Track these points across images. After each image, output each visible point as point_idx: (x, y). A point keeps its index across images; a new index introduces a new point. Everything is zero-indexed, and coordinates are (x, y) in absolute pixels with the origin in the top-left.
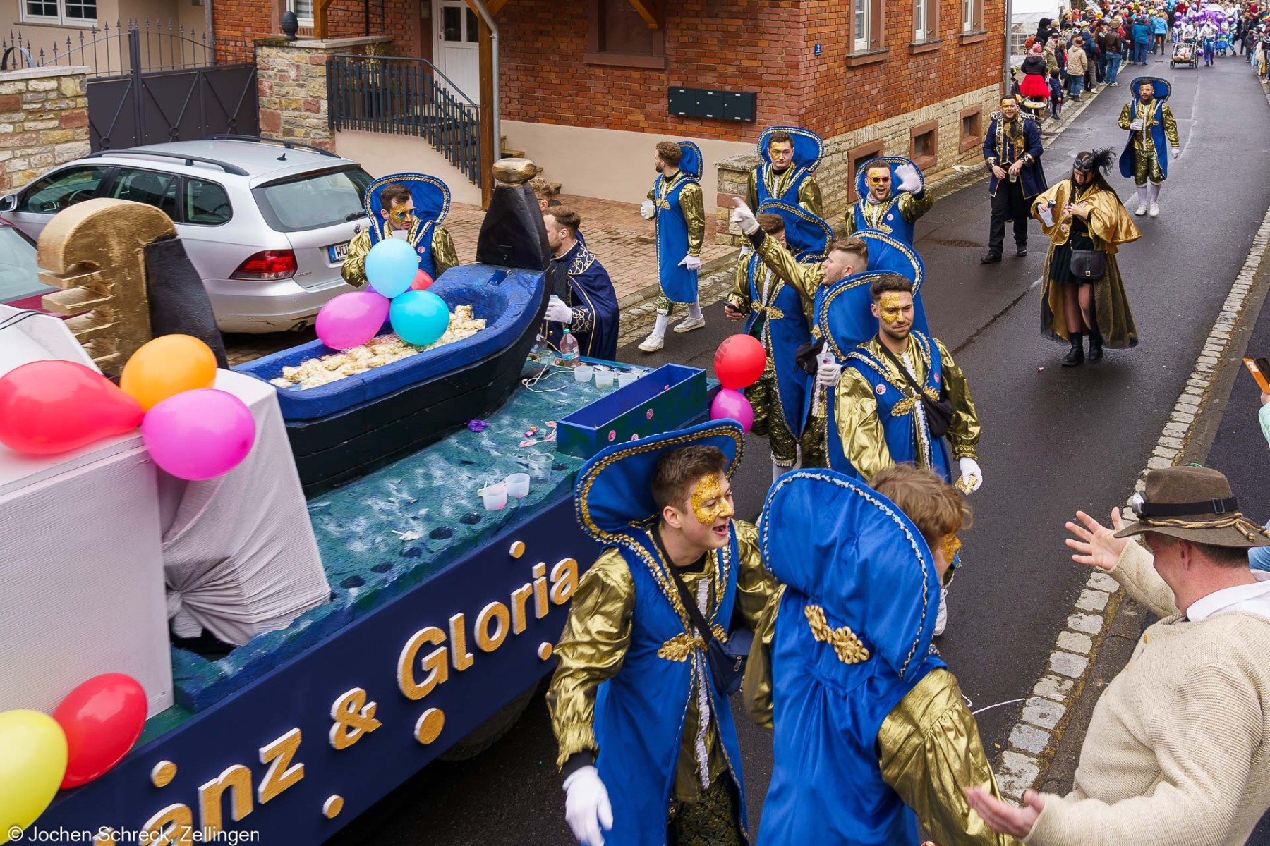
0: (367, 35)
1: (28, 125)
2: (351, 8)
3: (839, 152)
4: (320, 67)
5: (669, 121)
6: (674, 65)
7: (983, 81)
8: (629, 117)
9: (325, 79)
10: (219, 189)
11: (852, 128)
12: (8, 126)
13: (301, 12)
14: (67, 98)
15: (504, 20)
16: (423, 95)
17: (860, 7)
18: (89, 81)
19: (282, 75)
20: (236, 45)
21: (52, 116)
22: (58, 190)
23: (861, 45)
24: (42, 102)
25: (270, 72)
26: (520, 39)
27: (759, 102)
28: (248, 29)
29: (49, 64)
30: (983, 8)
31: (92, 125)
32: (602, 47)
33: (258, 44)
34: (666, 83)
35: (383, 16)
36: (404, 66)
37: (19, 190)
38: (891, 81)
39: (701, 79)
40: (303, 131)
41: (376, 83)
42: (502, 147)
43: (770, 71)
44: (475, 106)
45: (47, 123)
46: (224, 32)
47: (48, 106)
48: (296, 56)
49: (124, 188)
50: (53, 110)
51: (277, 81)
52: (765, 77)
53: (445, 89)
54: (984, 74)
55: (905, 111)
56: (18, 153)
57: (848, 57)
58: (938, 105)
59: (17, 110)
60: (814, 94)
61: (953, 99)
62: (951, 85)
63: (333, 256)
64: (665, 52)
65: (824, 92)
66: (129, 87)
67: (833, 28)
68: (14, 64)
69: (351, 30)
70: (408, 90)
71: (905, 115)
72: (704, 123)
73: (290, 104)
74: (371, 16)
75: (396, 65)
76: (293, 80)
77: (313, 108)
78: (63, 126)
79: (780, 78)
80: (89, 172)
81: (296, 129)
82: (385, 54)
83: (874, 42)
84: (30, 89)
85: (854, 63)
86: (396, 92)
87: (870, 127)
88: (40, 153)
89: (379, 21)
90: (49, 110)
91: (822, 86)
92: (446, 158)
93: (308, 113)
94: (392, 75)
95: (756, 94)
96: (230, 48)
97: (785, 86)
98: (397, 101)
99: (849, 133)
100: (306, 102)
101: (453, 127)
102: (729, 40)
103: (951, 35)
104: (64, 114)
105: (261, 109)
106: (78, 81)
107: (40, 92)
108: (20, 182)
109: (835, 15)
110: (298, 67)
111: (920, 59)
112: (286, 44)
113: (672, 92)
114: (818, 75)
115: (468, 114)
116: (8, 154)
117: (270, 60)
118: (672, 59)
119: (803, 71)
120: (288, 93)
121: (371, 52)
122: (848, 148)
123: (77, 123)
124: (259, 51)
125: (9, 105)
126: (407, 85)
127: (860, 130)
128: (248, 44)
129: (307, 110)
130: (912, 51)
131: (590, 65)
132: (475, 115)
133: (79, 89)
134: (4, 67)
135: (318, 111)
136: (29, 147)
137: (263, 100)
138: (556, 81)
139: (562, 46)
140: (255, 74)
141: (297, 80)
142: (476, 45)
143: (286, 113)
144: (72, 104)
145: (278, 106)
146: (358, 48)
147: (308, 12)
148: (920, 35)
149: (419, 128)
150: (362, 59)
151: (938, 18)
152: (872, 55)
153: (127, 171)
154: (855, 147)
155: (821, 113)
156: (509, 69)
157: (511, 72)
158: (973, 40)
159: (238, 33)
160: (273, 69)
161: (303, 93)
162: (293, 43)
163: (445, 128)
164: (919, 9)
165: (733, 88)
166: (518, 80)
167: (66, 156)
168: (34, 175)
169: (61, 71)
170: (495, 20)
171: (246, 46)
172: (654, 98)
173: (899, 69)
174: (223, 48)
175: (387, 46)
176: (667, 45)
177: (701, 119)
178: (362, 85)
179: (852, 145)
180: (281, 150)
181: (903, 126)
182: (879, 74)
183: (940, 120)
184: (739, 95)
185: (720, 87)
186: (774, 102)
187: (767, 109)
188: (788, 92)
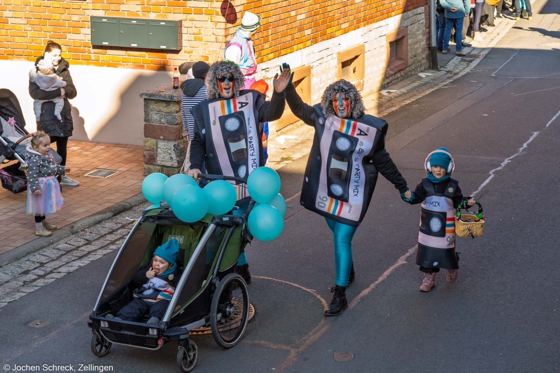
34: (88, 12)
55: (332, 36)
58: (364, 30)
61: (378, 24)
71: (331, 40)
72: (129, 53)
79: (205, 4)
113: (95, 22)
177: (125, 48)
181: (330, 52)
183: (365, 45)
184: (164, 23)
185: (144, 15)
186: (200, 30)
187: (193, 37)
188: (214, 20)
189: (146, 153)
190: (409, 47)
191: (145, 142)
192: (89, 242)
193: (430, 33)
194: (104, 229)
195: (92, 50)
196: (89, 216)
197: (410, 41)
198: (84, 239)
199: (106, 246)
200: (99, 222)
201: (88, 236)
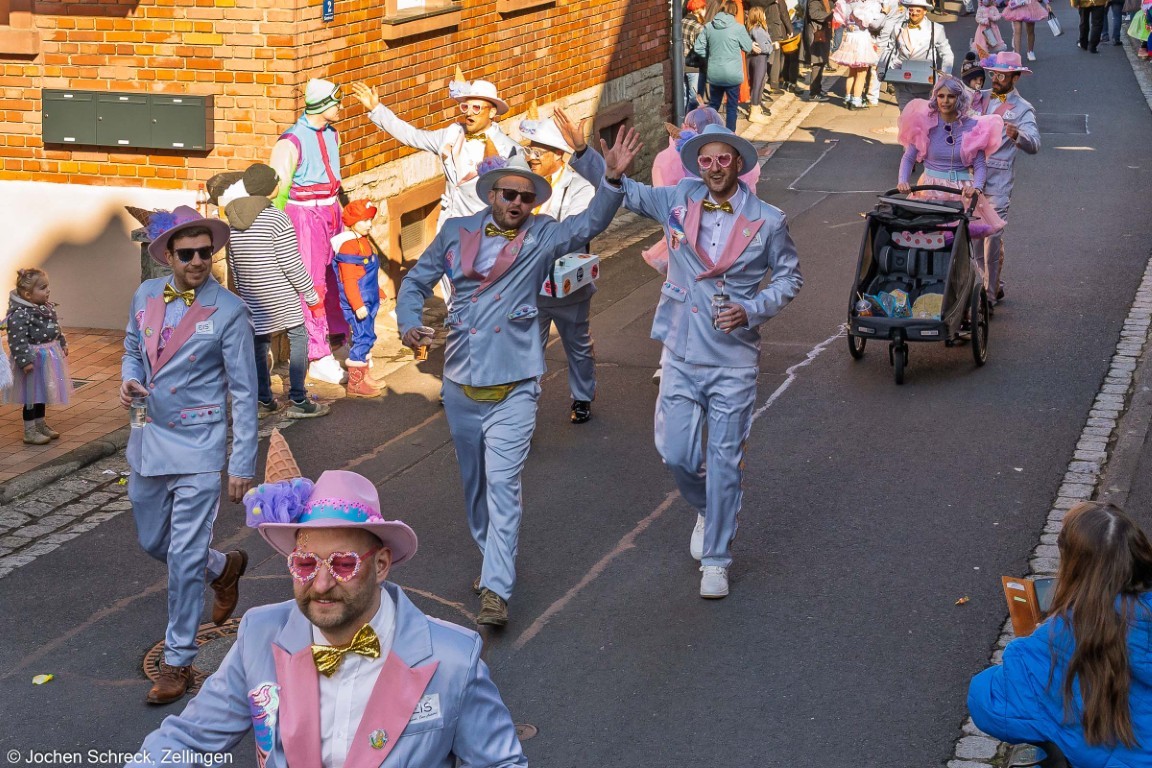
5: (43, 154)
7: (634, 62)
27: (218, 113)
34: (36, 82)
39: (105, 73)
43: (237, 54)
52: (227, 65)
54: (636, 48)
57: (384, 22)
61: (578, 96)
62: (576, 68)
72: (115, 157)
79: (257, 65)
85: (395, 35)
95: (212, 96)
99: (390, 165)
111: (518, 22)
113: (50, 99)
114: (329, 58)
118: (49, 35)
119: (303, 51)
122: (388, 194)
152: (429, 17)
154: (404, 192)
172: (15, 111)
173: (480, 44)
177: (108, 148)
179: (399, 189)
184: (180, 101)
185: (143, 86)
186: (247, 112)
187: (235, 126)
188: (274, 93)
192: (33, 520)
193: (673, 111)
194: (64, 493)
195: (45, 153)
196: (35, 469)
198: (25, 513)
199: (66, 526)
200: (54, 480)
201: (32, 508)
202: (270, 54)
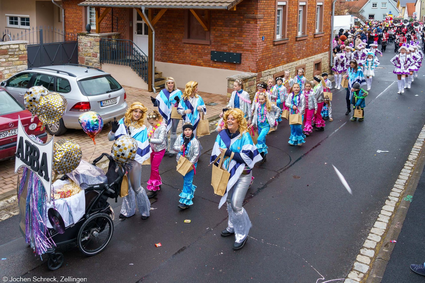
0: (112, 32)
1: (10, 59)
2: (107, 23)
3: (270, 75)
4: (97, 42)
5: (211, 63)
6: (213, 43)
7: (322, 51)
8: (197, 61)
9: (99, 46)
10: (67, 81)
11: (275, 66)
12: (4, 59)
13: (92, 24)
14: (21, 51)
15: (156, 27)
16: (130, 52)
17: (278, 24)
18: (28, 45)
19: (86, 45)
20: (72, 35)
21: (17, 56)
22: (18, 80)
23: (278, 37)
24: (14, 52)
25: (82, 44)
26: (161, 34)
27: (242, 57)
28: (75, 30)
29: (16, 40)
30: (323, 24)
31: (28, 60)
32: (189, 37)
33: (78, 35)
34: (210, 50)
35: (117, 26)
36: (124, 42)
37: (6, 80)
38: (289, 50)
39: (222, 48)
40: (92, 63)
41: (115, 48)
42: (155, 71)
43: (246, 46)
44: (147, 56)
45: (15, 58)
46: (68, 31)
47: (16, 53)
48: (90, 38)
49: (38, 80)
50: (17, 55)
51: (84, 47)
52: (244, 48)
53: (137, 50)
54: (323, 48)
55: (294, 61)
56: (7, 68)
57: (274, 41)
58: (306, 59)
59: (6, 54)
60: (262, 54)
61: (311, 57)
62: (311, 52)
63: (102, 105)
64: (210, 39)
65: (265, 54)
66: (39, 48)
67: (269, 31)
68: (6, 40)
69: (107, 30)
70: (125, 51)
71: (294, 62)
72: (223, 64)
73: (88, 54)
74: (114, 26)
75: (121, 42)
76: (89, 47)
77: (95, 56)
78: (20, 60)
79: (250, 48)
80: (27, 75)
81: (89, 63)
82: (118, 38)
83: (283, 36)
84: (11, 48)
85: (276, 43)
86: (121, 51)
87: (281, 66)
88: (13, 68)
89: (116, 27)
90: (16, 55)
91: (265, 51)
92: (137, 73)
93: (93, 58)
94: (120, 46)
95: (241, 53)
96: (70, 36)
97: (251, 51)
98: (121, 54)
99: (274, 68)
100: (93, 54)
101: (139, 63)
102: (232, 35)
103: (311, 34)
104: (20, 56)
105: (79, 56)
106: (25, 45)
107: (13, 49)
108: (7, 77)
109: (270, 26)
110: (91, 42)
111: (299, 42)
112: (87, 34)
113: (212, 53)
114: (263, 47)
115: (144, 59)
116: (3, 68)
117: (82, 40)
118: (212, 41)
119: (258, 46)
120: (87, 51)
121: (113, 38)
122: (273, 74)
123: (24, 59)
124: (79, 37)
125: (4, 53)
126: (125, 49)
127: (278, 67)
128: (76, 35)
129: (93, 57)
130: (297, 39)
131: (185, 43)
132: (146, 59)
133: (25, 48)
134: (3, 41)
135: (96, 57)
136: (10, 66)
137: (80, 53)
138: (173, 48)
139: (175, 36)
140: (77, 44)
141: (90, 47)
142: (147, 36)
143: (86, 57)
144: (23, 53)
145: (84, 55)
146: (109, 36)
147: (94, 24)
148: (300, 34)
149: (128, 63)
150: (111, 40)
151: (306, 28)
152: (282, 40)
153: (39, 74)
154: (276, 73)
155: (264, 61)
156: (158, 44)
157: (158, 45)
158: (319, 36)
159: (72, 31)
160: (83, 43)
161: (92, 51)
162: (89, 35)
163: (137, 64)
164: (299, 24)
165: (233, 51)
166: (160, 48)
167: (20, 70)
168: (11, 75)
169: (20, 42)
170: (154, 27)
171: (75, 35)
172: (206, 55)
173: (292, 46)
174: (68, 36)
175: (119, 36)
176: (211, 36)
177: (222, 62)
178: (111, 49)
179: (275, 73)
180: (86, 69)
181: (293, 66)
182: (285, 48)
183: (306, 64)
184: (236, 54)
185: (229, 51)
187: (245, 59)
188: (253, 53)
189: (228, 98)
190: (322, 66)
191: (227, 94)
193: (330, 61)
197: (322, 64)
202: (252, 46)
